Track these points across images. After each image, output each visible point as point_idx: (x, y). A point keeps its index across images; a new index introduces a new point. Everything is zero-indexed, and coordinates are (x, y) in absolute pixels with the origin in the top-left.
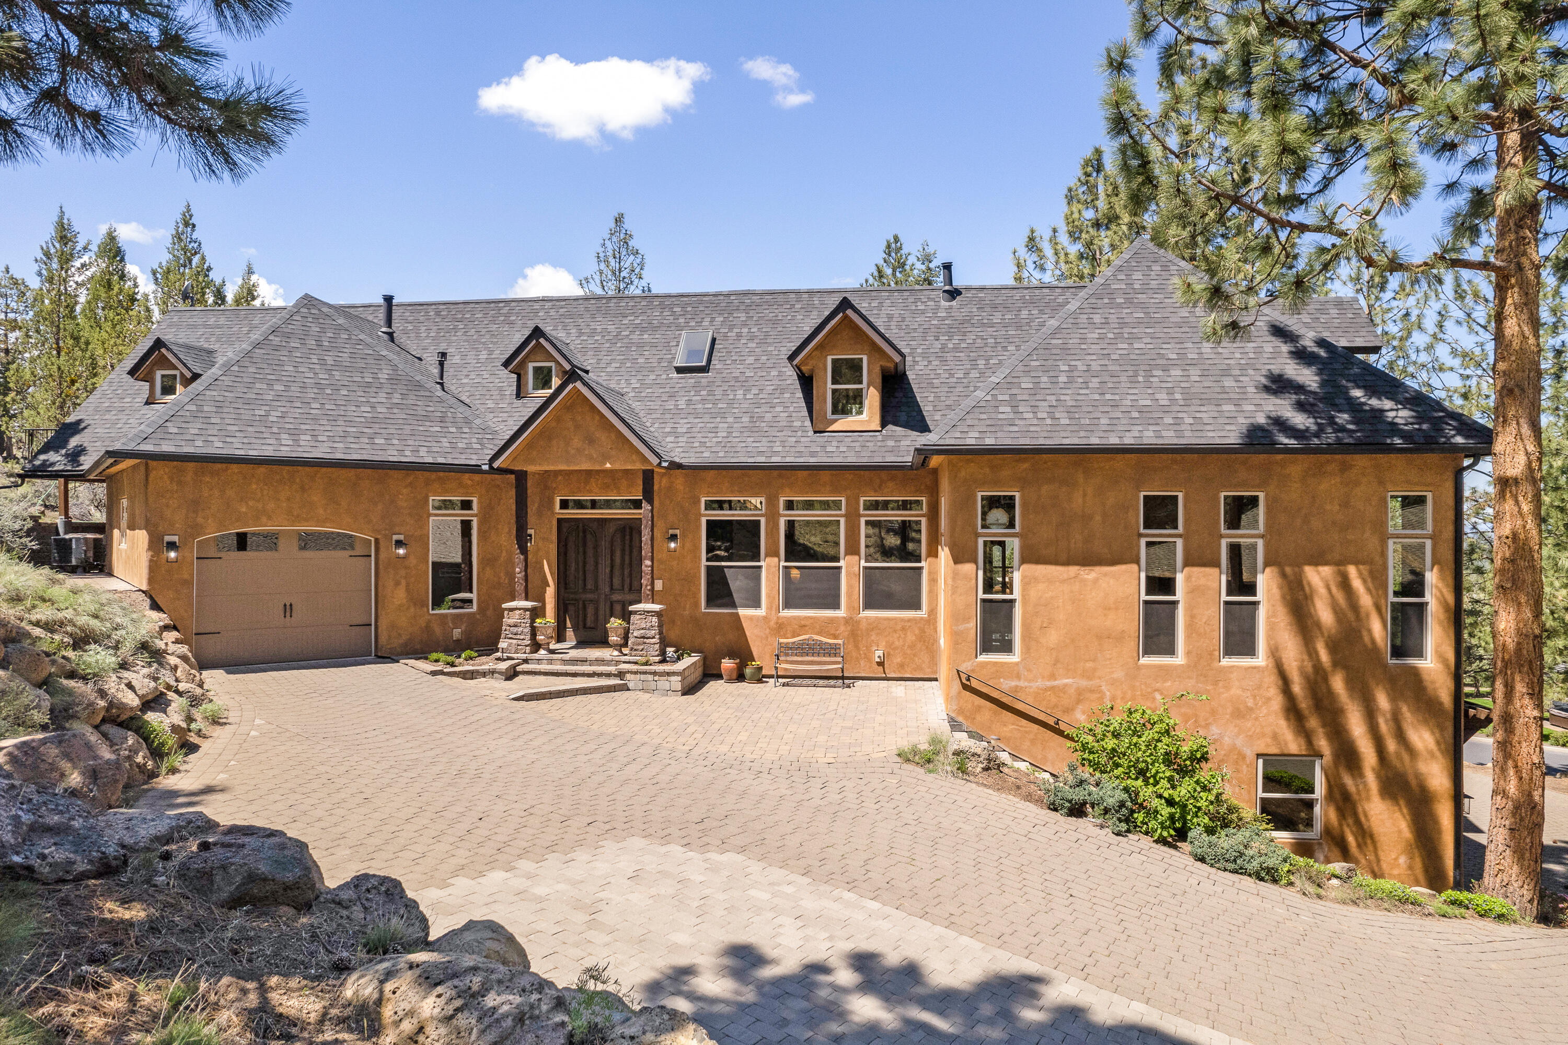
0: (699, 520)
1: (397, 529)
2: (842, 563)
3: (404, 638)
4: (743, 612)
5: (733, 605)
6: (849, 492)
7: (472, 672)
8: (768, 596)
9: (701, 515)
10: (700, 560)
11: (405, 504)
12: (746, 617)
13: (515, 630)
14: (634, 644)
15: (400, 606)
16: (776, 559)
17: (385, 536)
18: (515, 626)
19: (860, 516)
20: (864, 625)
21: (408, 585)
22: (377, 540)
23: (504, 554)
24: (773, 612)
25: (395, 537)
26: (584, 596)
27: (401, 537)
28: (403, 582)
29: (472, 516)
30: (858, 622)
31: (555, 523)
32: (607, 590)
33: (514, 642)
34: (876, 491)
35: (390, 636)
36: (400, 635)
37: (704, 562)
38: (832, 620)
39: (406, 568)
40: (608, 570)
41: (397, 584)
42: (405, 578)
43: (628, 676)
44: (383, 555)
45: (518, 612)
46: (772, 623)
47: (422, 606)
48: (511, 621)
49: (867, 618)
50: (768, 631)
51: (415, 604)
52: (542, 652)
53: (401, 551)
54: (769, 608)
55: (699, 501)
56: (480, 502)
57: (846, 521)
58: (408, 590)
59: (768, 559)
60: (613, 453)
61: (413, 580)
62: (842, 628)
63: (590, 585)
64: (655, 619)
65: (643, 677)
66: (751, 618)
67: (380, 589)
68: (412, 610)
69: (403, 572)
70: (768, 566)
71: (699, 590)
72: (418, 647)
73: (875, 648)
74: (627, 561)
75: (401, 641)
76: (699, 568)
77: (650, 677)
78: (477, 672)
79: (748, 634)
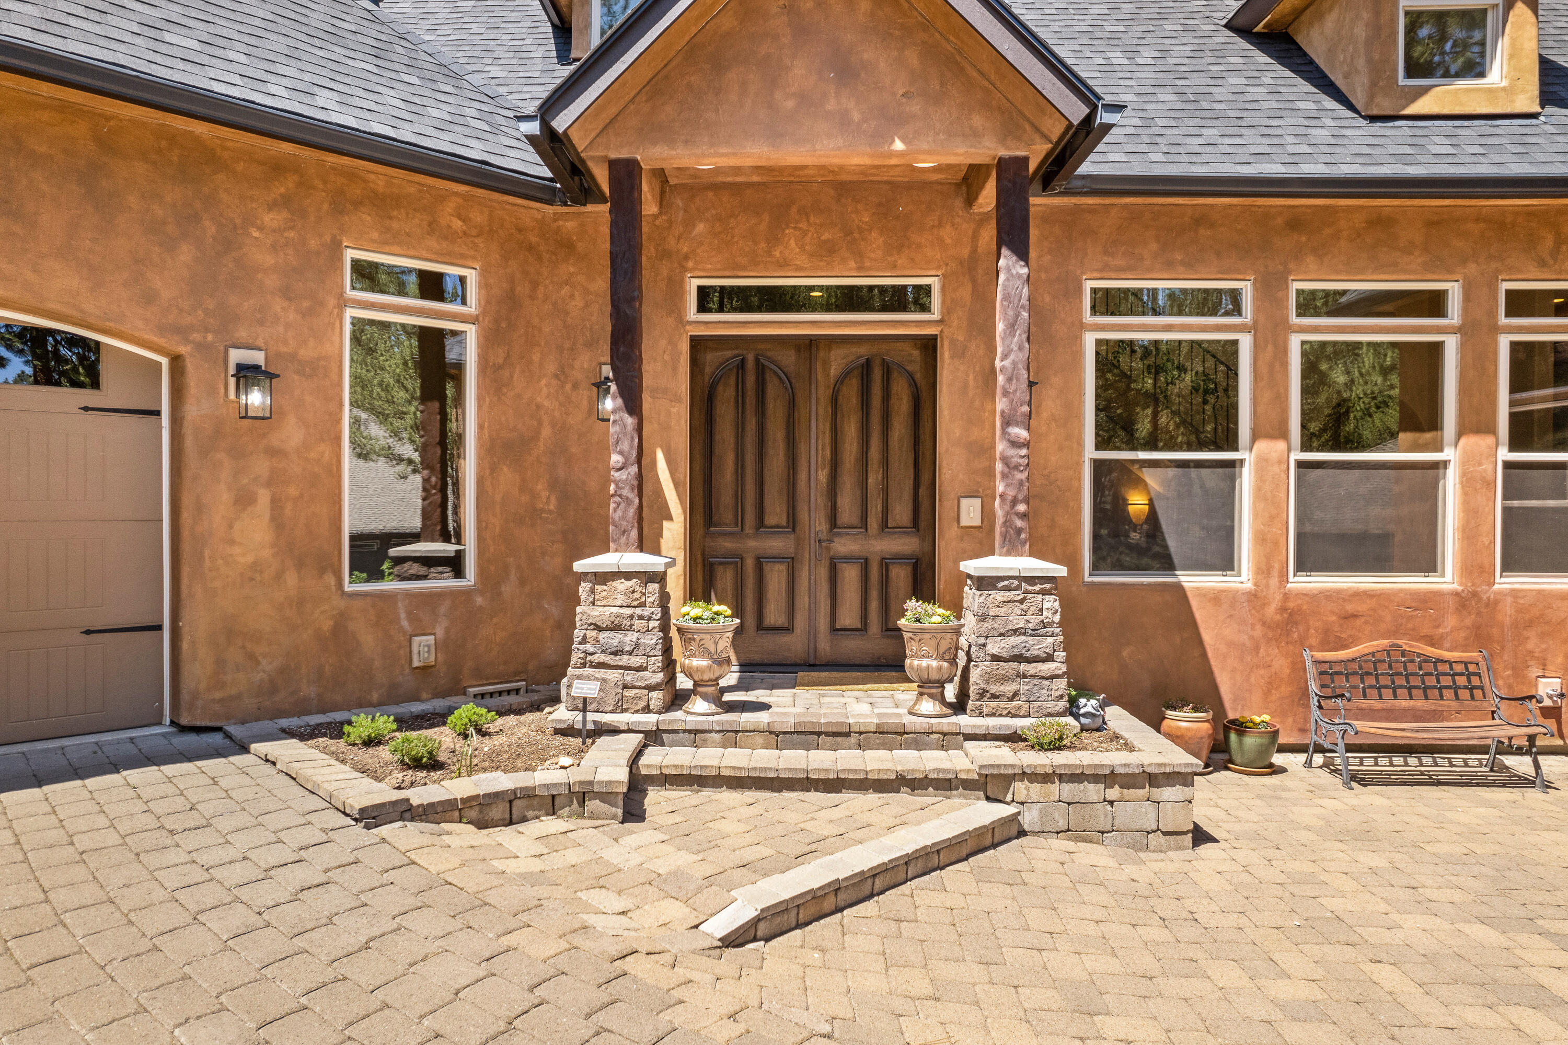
0: (1077, 340)
1: (242, 334)
2: (1448, 453)
3: (268, 666)
4: (1190, 580)
5: (1167, 564)
6: (1472, 268)
7: (510, 798)
8: (1260, 539)
9: (1083, 327)
10: (1081, 444)
11: (270, 260)
12: (1203, 594)
13: (613, 639)
14: (989, 677)
15: (256, 567)
16: (1281, 445)
17: (202, 347)
18: (615, 627)
19: (1496, 329)
20: (1507, 612)
21: (276, 503)
22: (176, 361)
23: (546, 432)
24: (1274, 581)
25: (236, 356)
26: (754, 545)
27: (258, 358)
28: (264, 497)
29: (464, 319)
30: (1493, 604)
31: (684, 347)
32: (821, 525)
33: (613, 675)
34: (1542, 264)
35: (220, 663)
36: (252, 657)
37: (1090, 452)
38: (1426, 600)
39: (273, 453)
40: (823, 476)
41: (244, 500)
42: (268, 484)
43: (1020, 789)
44: (192, 411)
45: (622, 585)
46: (1271, 611)
47: (322, 571)
48: (601, 614)
49: (1515, 593)
50: (1259, 631)
51: (300, 565)
52: (699, 705)
53: (256, 398)
54: (1263, 570)
55: (1079, 290)
56: (484, 285)
57: (1462, 346)
58: (278, 522)
59: (1262, 445)
60: (915, 107)
61: (293, 491)
62: (1451, 621)
63: (776, 514)
64: (1051, 603)
65: (1068, 790)
66: (1216, 598)
67: (186, 516)
68: (291, 579)
69: (261, 466)
70: (1262, 464)
71: (1079, 524)
72: (309, 691)
73: (1535, 672)
74: (875, 453)
75: (258, 677)
76: (1079, 464)
77: (1093, 791)
78: (528, 794)
79: (1207, 637)
